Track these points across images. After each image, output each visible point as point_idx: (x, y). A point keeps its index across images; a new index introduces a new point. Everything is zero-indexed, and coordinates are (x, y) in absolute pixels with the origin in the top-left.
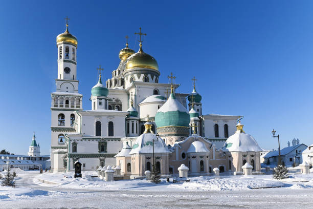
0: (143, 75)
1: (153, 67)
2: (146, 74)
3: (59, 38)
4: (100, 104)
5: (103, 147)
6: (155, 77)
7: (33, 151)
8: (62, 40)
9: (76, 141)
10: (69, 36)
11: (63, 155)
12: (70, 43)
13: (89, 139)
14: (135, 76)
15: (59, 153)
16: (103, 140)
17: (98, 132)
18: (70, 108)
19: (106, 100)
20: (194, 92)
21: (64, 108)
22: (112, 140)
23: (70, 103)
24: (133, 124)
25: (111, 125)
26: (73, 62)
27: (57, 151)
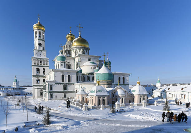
0: (82, 50)
1: (87, 46)
2: (83, 50)
3: (35, 26)
4: (62, 65)
5: (65, 88)
6: (88, 51)
7: (15, 85)
8: (37, 27)
9: (52, 85)
10: (40, 25)
11: (40, 90)
12: (41, 30)
13: (59, 84)
14: (78, 50)
15: (37, 89)
16: (65, 84)
17: (63, 80)
18: (42, 65)
19: (65, 63)
20: (107, 60)
21: (39, 65)
22: (70, 84)
23: (42, 62)
24: (80, 76)
25: (69, 76)
26: (43, 40)
27: (36, 87)
